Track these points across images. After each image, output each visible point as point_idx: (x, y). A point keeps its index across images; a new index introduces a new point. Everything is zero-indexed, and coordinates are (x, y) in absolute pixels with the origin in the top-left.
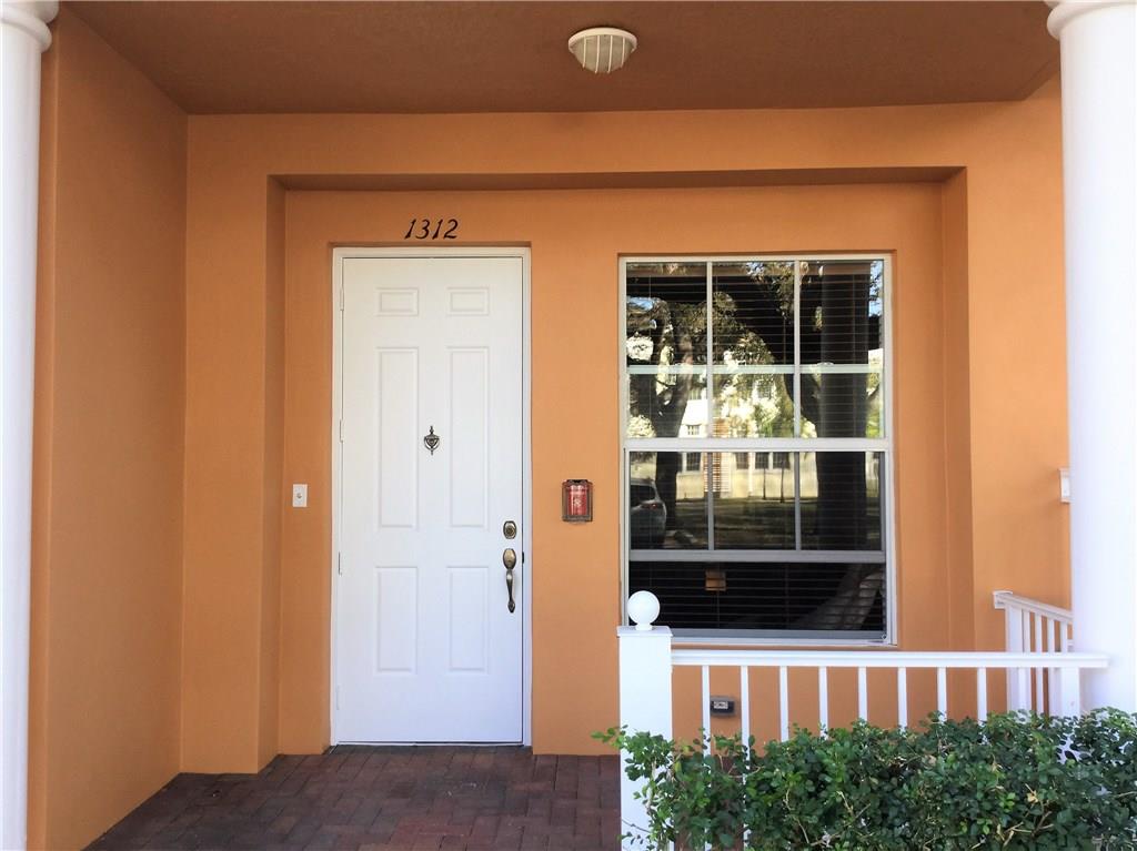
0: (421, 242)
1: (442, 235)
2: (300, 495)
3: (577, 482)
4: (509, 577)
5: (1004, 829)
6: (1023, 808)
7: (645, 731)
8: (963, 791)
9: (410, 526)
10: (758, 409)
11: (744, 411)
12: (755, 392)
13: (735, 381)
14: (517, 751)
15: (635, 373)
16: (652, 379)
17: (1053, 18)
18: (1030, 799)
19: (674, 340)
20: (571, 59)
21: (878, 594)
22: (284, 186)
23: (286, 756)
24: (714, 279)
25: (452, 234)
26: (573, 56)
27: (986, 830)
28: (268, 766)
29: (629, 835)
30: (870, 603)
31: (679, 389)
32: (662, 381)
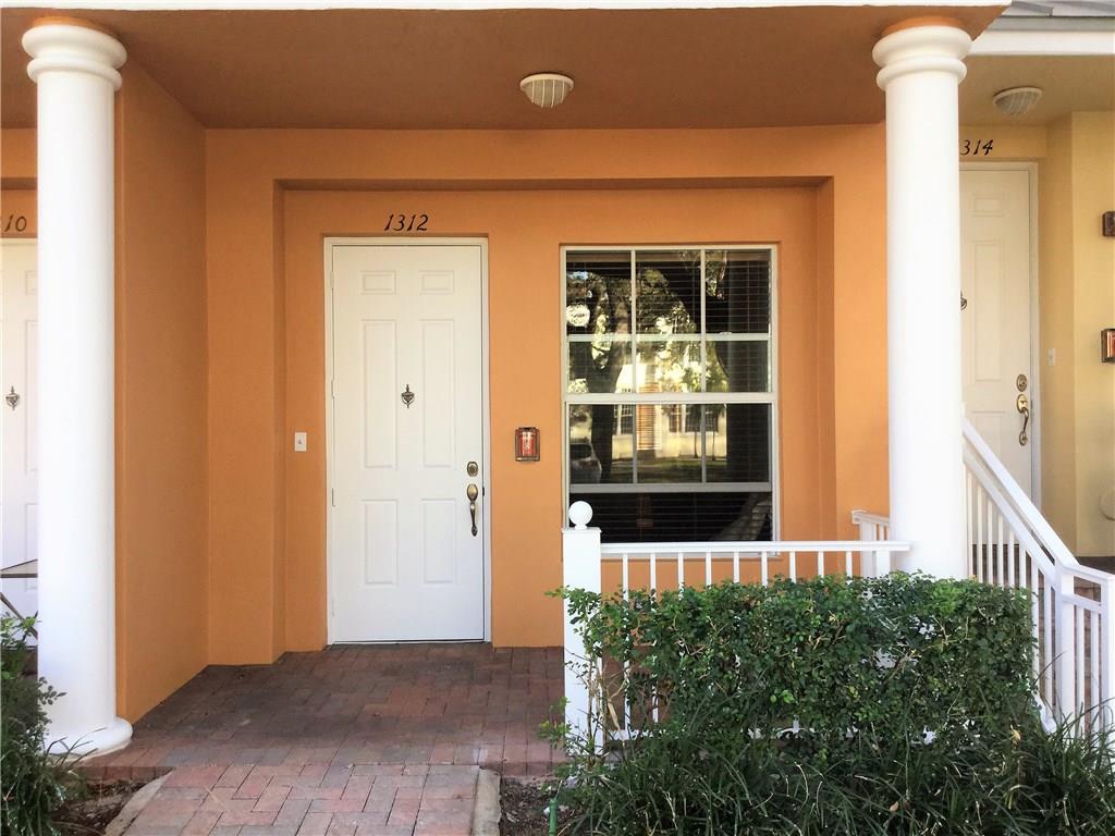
0: (398, 233)
1: (413, 227)
2: (301, 441)
3: (527, 429)
4: (473, 507)
5: (814, 639)
6: (826, 625)
7: (580, 588)
8: (787, 614)
9: (390, 467)
10: (688, 372)
11: (676, 374)
12: (686, 357)
13: (668, 347)
14: (480, 645)
15: (573, 340)
16: (588, 345)
17: (881, 76)
18: (831, 619)
19: (610, 309)
20: (522, 95)
21: (767, 517)
22: (284, 186)
23: (291, 653)
24: (637, 264)
25: (422, 227)
26: (524, 93)
27: (801, 639)
28: (280, 659)
29: (571, 662)
30: (761, 524)
31: (615, 354)
32: (598, 347)
